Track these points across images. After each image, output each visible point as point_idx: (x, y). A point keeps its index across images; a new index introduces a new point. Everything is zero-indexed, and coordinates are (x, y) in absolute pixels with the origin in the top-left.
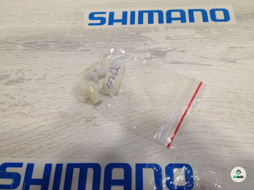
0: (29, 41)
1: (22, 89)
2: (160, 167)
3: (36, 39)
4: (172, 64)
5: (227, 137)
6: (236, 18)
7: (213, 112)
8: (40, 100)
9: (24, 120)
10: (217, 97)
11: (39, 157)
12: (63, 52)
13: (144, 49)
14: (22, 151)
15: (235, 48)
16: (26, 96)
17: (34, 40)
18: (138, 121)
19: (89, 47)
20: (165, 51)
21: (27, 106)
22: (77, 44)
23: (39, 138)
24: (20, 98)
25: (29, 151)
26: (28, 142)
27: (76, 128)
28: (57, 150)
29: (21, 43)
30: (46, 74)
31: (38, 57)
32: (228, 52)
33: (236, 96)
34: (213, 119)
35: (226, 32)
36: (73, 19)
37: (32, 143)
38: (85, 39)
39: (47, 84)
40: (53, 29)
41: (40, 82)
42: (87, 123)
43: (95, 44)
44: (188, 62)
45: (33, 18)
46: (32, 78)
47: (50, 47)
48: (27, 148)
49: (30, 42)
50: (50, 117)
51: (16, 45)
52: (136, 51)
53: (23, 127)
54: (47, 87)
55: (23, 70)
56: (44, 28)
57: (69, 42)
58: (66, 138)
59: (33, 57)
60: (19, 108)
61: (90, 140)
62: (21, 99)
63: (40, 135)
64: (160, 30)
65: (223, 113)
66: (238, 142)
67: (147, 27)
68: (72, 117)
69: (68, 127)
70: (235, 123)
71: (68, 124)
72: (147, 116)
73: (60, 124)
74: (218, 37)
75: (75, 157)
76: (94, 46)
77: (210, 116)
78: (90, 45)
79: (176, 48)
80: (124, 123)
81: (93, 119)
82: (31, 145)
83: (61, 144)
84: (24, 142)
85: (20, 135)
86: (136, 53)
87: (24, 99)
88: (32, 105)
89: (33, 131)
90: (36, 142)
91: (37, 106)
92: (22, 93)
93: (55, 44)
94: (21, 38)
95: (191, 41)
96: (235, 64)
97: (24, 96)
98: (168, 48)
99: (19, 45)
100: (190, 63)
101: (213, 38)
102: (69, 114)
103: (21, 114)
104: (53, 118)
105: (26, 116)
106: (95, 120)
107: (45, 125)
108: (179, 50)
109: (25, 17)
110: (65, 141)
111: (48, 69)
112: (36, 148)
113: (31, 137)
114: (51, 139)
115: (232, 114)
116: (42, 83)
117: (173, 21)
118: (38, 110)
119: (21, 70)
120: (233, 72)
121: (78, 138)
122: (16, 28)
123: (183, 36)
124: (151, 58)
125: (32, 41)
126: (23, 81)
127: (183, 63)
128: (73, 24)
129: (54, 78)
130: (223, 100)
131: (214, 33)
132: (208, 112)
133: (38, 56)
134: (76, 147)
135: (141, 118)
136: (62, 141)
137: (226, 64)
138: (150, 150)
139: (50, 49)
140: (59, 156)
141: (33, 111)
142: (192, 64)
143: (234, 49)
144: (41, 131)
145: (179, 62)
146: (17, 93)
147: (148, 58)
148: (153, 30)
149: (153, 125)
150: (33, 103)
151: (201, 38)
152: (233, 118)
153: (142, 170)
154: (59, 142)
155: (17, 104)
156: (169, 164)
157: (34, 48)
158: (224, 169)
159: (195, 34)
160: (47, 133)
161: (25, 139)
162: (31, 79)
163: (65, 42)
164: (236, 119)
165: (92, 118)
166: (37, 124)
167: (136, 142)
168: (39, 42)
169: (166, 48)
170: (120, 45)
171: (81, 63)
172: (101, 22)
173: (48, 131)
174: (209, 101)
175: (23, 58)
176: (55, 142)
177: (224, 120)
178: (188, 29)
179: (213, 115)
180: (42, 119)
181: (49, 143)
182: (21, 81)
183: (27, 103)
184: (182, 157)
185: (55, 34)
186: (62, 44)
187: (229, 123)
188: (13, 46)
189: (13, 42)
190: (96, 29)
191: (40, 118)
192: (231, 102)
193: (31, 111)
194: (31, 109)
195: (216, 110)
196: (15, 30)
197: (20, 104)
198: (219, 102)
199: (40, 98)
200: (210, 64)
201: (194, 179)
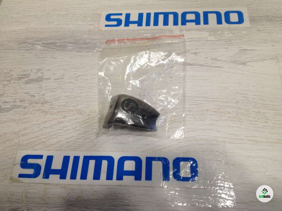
0: (47, 41)
1: (41, 87)
3: (55, 40)
5: (232, 134)
6: (250, 20)
7: (220, 112)
8: (59, 98)
9: (44, 116)
10: (225, 98)
11: (58, 149)
12: (80, 53)
14: (42, 144)
16: (45, 95)
17: (53, 41)
21: (47, 104)
22: (94, 45)
23: (58, 133)
24: (39, 96)
25: (48, 145)
26: (48, 137)
27: (92, 125)
28: (75, 144)
29: (40, 43)
30: (64, 73)
31: (57, 58)
32: (239, 54)
33: (243, 97)
34: (220, 118)
35: (238, 34)
36: (90, 21)
37: (51, 137)
39: (65, 83)
40: (71, 30)
41: (58, 81)
44: (200, 64)
45: (51, 19)
46: (50, 77)
47: (68, 48)
48: (46, 142)
49: (48, 43)
50: (68, 114)
51: (36, 46)
53: (42, 123)
54: (65, 86)
55: (42, 70)
56: (63, 29)
57: (87, 43)
58: (83, 133)
59: (51, 57)
60: (39, 105)
62: (41, 97)
63: (59, 130)
64: (174, 32)
65: (229, 112)
66: (242, 140)
67: (161, 29)
68: (89, 115)
69: (84, 124)
70: (240, 122)
71: (84, 120)
73: (77, 121)
74: (230, 39)
75: (91, 150)
77: (217, 115)
79: (189, 50)
82: (50, 139)
83: (78, 139)
84: (44, 137)
85: (40, 130)
87: (44, 97)
88: (51, 102)
89: (52, 126)
90: (55, 136)
91: (55, 104)
92: (41, 91)
93: (73, 45)
94: (40, 39)
95: (204, 44)
96: (246, 66)
97: (44, 95)
99: (38, 45)
101: (225, 41)
102: (86, 112)
103: (41, 111)
104: (71, 115)
107: (63, 121)
108: (191, 52)
109: (44, 18)
110: (83, 136)
111: (66, 69)
112: (55, 142)
113: (51, 132)
114: (69, 133)
115: (238, 114)
116: (61, 83)
117: (187, 23)
118: (57, 108)
119: (40, 70)
120: (243, 74)
122: (35, 29)
123: (197, 38)
125: (50, 41)
126: (43, 80)
127: (195, 65)
128: (89, 25)
129: (72, 78)
130: (231, 100)
131: (227, 35)
132: (216, 112)
133: (57, 56)
134: (92, 141)
136: (79, 136)
137: (237, 66)
138: (160, 145)
139: (68, 50)
140: (77, 150)
141: (52, 108)
142: (203, 65)
143: (246, 52)
144: (60, 127)
145: (191, 64)
146: (37, 91)
148: (168, 32)
151: (213, 41)
153: (152, 163)
154: (76, 136)
155: (37, 102)
156: (176, 157)
157: (53, 49)
159: (209, 36)
160: (64, 128)
161: (45, 133)
162: (50, 79)
163: (83, 43)
164: (241, 118)
166: (56, 120)
168: (57, 43)
172: (117, 24)
173: (66, 127)
174: (217, 101)
175: (42, 58)
176: (72, 137)
177: (230, 119)
178: (202, 31)
179: (220, 114)
180: (61, 116)
181: (67, 138)
182: (41, 80)
183: (46, 101)
184: (188, 151)
185: (73, 35)
186: (79, 45)
187: (234, 122)
188: (32, 46)
189: (32, 43)
190: (113, 30)
191: (59, 115)
192: (238, 102)
193: (50, 109)
194: (50, 107)
195: (223, 109)
196: (34, 31)
197: (40, 102)
198: (227, 102)
199: (59, 96)
200: (221, 66)
201: (198, 171)
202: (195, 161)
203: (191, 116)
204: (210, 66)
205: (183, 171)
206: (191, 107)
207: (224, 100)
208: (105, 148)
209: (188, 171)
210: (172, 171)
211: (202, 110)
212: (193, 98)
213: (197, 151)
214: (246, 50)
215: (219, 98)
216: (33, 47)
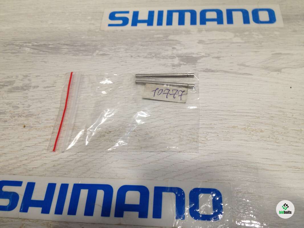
0: (38, 43)
1: (27, 97)
2: (184, 192)
3: (48, 41)
4: (204, 72)
5: (267, 159)
6: (284, 20)
7: (250, 130)
8: (47, 110)
9: (27, 132)
10: (256, 112)
11: (42, 175)
12: (76, 56)
13: (172, 54)
14: (22, 167)
15: (281, 55)
16: (31, 106)
17: (45, 42)
18: (161, 138)
19: (108, 51)
20: (197, 57)
21: (32, 117)
23: (43, 154)
24: (24, 107)
25: (30, 168)
26: (30, 158)
28: (63, 167)
29: (29, 45)
30: (56, 80)
31: (48, 62)
32: (272, 59)
33: (279, 111)
34: (250, 137)
35: (270, 35)
36: (90, 19)
37: (34, 159)
38: (103, 42)
39: (56, 92)
40: (67, 30)
41: (48, 89)
42: (100, 139)
43: (115, 47)
44: (224, 70)
45: (44, 18)
46: (39, 85)
47: (63, 51)
48: (28, 164)
49: (39, 45)
51: (24, 48)
52: (163, 57)
53: (25, 141)
54: (56, 96)
55: (30, 76)
56: (57, 29)
57: (84, 45)
58: (75, 154)
59: (42, 61)
60: (23, 118)
61: (102, 157)
62: (26, 108)
63: (45, 150)
64: (192, 32)
65: (262, 130)
66: (279, 166)
70: (277, 143)
72: (171, 132)
74: (261, 41)
75: (83, 177)
76: (114, 49)
77: (246, 134)
78: (109, 49)
79: (210, 54)
80: (143, 139)
81: (108, 134)
82: (32, 161)
83: (68, 162)
84: (26, 158)
85: (21, 149)
86: (162, 58)
87: (29, 109)
88: (37, 115)
89: (37, 145)
90: (38, 158)
91: (43, 117)
92: (27, 102)
93: (68, 47)
94: (30, 40)
95: (228, 46)
96: (281, 73)
97: (29, 106)
98: (201, 53)
99: (27, 47)
100: (226, 72)
101: (254, 43)
102: (80, 128)
105: (30, 128)
106: (110, 135)
108: (213, 56)
109: (36, 16)
110: (74, 158)
111: (58, 75)
112: (39, 165)
113: (34, 152)
115: (274, 132)
118: (45, 122)
119: (27, 76)
120: (278, 83)
121: (88, 155)
122: (25, 29)
123: (219, 40)
124: (180, 65)
125: (42, 43)
126: (29, 88)
127: (217, 71)
128: (90, 25)
130: (264, 115)
131: (256, 37)
132: (245, 129)
133: (48, 60)
134: (85, 165)
135: (164, 134)
136: (70, 157)
137: (270, 73)
138: (173, 171)
139: (62, 53)
140: (65, 175)
141: (38, 122)
142: (228, 72)
144: (46, 146)
145: (212, 70)
146: (22, 101)
147: (177, 65)
148: (184, 32)
149: (177, 142)
150: (39, 113)
151: (240, 43)
152: (275, 137)
153: (162, 195)
154: (66, 158)
155: (20, 114)
156: (194, 188)
157: (44, 51)
158: (260, 196)
159: (234, 38)
161: (27, 154)
162: (38, 87)
163: (80, 46)
164: (278, 138)
165: (106, 132)
166: (41, 137)
167: (156, 161)
168: (49, 45)
169: (199, 53)
170: (144, 49)
171: (98, 69)
172: (123, 23)
174: (247, 116)
175: (30, 62)
176: (61, 158)
177: (264, 139)
178: (225, 32)
179: (250, 133)
180: (48, 132)
181: (55, 160)
182: (27, 88)
183: (31, 113)
184: (210, 180)
185: (69, 36)
186: (76, 47)
187: (269, 143)
188: (20, 48)
189: (20, 45)
190: (117, 30)
191: (46, 131)
192: (272, 118)
193: (35, 123)
194: (36, 120)
195: (255, 127)
196: (23, 31)
197: (24, 115)
198: (259, 117)
199: (47, 108)
200: (250, 73)
201: (223, 207)
202: (218, 194)
203: (213, 135)
204: (236, 73)
205: (202, 207)
206: (213, 123)
207: (254, 115)
208: (102, 174)
209: (210, 206)
210: (189, 206)
211: (227, 127)
212: (215, 112)
213: (221, 180)
214: (280, 54)
215: (248, 112)
216: (20, 50)
